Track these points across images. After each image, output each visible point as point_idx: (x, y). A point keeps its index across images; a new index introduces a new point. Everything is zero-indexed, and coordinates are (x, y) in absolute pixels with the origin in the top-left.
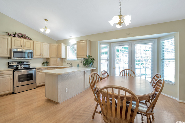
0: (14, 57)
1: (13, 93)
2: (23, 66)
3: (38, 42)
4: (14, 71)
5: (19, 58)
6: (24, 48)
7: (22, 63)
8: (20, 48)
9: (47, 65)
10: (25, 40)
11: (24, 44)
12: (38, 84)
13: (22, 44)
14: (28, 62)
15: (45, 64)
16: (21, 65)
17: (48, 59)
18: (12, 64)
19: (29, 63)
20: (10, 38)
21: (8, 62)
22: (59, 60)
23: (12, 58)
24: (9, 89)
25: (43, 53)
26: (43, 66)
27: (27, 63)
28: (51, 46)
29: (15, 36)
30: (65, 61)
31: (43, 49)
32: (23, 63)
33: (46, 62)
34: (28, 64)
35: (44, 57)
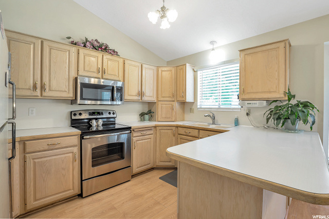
0: (82, 98)
1: (80, 196)
2: (101, 122)
3: (133, 63)
4: (82, 138)
5: (93, 102)
6: (104, 77)
7: (99, 113)
8: (95, 75)
9: (150, 120)
10: (107, 56)
11: (104, 67)
12: (135, 169)
13: (100, 66)
14: (112, 112)
15: (145, 115)
16: (96, 119)
17: (151, 104)
18: (78, 117)
19: (114, 113)
20: (74, 49)
21: (71, 112)
22: (176, 105)
23: (79, 101)
24: (71, 187)
25: (143, 90)
26: (141, 120)
27: (110, 113)
28: (160, 71)
29: (85, 46)
30: (191, 110)
31: (143, 80)
32: (102, 114)
33: (148, 112)
34: (112, 115)
35: (146, 99)
